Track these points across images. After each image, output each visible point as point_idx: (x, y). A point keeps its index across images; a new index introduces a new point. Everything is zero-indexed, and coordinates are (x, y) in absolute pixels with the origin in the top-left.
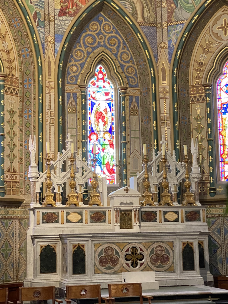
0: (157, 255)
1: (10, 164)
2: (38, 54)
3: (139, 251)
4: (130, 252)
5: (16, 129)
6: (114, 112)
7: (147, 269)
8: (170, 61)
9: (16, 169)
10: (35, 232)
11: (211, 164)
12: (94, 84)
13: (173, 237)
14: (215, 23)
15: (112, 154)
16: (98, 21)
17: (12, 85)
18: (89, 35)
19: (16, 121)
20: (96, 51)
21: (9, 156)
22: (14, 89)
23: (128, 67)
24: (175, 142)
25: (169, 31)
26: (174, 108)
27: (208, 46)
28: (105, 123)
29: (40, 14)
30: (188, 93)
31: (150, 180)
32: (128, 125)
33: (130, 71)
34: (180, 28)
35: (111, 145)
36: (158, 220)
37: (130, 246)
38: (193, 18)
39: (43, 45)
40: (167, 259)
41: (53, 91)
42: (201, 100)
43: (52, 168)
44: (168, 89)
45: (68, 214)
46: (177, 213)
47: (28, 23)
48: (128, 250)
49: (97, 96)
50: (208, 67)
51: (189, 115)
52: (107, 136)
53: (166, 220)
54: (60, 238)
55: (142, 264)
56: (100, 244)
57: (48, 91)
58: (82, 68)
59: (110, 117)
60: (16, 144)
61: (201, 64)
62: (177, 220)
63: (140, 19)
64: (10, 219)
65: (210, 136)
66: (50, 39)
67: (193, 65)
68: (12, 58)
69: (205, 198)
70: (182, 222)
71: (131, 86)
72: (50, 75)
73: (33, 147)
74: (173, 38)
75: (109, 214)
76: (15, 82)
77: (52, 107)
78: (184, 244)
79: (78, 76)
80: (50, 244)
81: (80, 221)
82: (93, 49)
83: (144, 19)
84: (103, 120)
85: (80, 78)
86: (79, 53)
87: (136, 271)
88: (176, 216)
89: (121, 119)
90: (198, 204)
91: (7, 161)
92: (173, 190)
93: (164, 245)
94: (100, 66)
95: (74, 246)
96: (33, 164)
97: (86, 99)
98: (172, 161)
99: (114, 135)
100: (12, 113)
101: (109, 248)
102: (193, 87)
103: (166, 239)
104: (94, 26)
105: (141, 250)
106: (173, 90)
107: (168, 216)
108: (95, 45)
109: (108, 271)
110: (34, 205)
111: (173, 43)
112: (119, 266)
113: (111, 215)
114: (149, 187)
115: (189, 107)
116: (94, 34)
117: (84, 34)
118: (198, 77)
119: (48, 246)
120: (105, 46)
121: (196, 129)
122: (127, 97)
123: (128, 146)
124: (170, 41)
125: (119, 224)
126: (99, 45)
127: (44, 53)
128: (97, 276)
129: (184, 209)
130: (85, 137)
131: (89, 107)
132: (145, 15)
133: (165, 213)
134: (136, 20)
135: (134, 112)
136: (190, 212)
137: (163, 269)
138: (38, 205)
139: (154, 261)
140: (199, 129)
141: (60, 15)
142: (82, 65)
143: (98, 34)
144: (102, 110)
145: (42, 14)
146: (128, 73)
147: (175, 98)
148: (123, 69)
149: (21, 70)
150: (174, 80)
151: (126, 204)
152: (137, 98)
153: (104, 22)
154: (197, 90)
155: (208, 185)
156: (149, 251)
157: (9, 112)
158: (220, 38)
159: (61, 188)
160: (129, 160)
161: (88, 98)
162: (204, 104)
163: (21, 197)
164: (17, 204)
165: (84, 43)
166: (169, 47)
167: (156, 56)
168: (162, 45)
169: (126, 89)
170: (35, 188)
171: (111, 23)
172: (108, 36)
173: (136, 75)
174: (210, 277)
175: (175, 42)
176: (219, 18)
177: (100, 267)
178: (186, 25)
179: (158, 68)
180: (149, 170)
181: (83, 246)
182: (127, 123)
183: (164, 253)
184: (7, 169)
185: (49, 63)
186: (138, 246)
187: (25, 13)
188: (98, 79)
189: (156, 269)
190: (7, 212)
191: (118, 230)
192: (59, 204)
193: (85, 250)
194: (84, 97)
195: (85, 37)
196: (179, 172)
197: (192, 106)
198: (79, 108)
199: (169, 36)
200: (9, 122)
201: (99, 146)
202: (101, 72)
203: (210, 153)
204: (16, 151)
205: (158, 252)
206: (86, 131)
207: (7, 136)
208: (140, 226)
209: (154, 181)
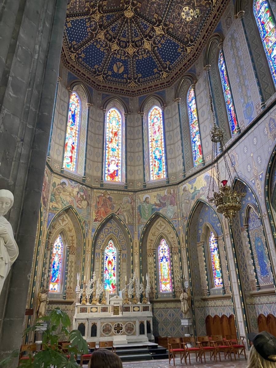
0: (128, 327)
1: (69, 285)
2: (84, 237)
3: (120, 326)
4: (116, 326)
5: (73, 269)
6: (116, 261)
7: (124, 334)
8: (139, 239)
9: (72, 287)
10: (77, 317)
11: (156, 284)
12: (108, 248)
13: (136, 319)
14: (157, 224)
15: (114, 280)
16: (110, 223)
17: (72, 250)
18: (106, 228)
19: (73, 266)
20: (109, 235)
21: (69, 281)
22: (73, 252)
23: (122, 241)
24: (140, 275)
25: (138, 227)
26: (140, 260)
27: (154, 233)
28: (112, 266)
29: (86, 221)
30: (146, 253)
31: (128, 292)
32: (121, 267)
33: (123, 243)
34: (143, 226)
35: (114, 275)
36: (131, 311)
37: (117, 323)
38: (147, 222)
39: (87, 234)
40: (133, 329)
41: (89, 253)
42: (152, 255)
43: (86, 287)
44: (138, 251)
45: (91, 308)
46: (139, 307)
47: (81, 225)
48: (115, 325)
49: (109, 254)
50: (154, 242)
51: (147, 262)
52: (113, 271)
53: (134, 311)
54: (88, 320)
55: (122, 332)
56: (104, 323)
57: (87, 253)
58: (103, 242)
59: (114, 263)
60: (73, 276)
61: (152, 240)
62: (139, 311)
63: (127, 222)
64: (67, 310)
65: (155, 271)
66: (90, 231)
67: (148, 241)
68: (73, 239)
69: (153, 300)
70: (141, 311)
71: (123, 249)
72: (89, 246)
73: (78, 278)
74: (140, 230)
75: (109, 308)
76: (74, 249)
77: (89, 260)
78: (140, 322)
79: (101, 245)
80: (83, 322)
81: (97, 311)
82: (108, 234)
83: (128, 222)
84: (111, 264)
85: (102, 246)
86: (102, 236)
87: (118, 335)
88: (138, 309)
89: (119, 264)
90: (149, 303)
91: (68, 284)
92: (138, 297)
93: (131, 323)
94: (111, 241)
95: (92, 324)
96: (78, 285)
97: (104, 255)
98: (138, 283)
99: (115, 271)
100: (72, 262)
101: (108, 324)
102: (149, 250)
103: (133, 320)
104: (109, 225)
105: (121, 325)
106: (140, 251)
107: (135, 309)
108: (109, 232)
109: (106, 335)
110: (77, 304)
111: (140, 232)
112: (111, 333)
113: (110, 309)
114: (127, 295)
115: (147, 259)
116: (109, 228)
117: (104, 228)
118: (150, 246)
119: (82, 323)
120: (113, 233)
121: (150, 268)
122: (121, 254)
123: (121, 276)
124: (139, 231)
125: (113, 313)
126: (110, 232)
127: (87, 237)
128: (102, 338)
129: (142, 306)
130: (102, 272)
131: (105, 258)
132: (129, 221)
133: (134, 307)
134: (125, 223)
135: (124, 261)
136: (145, 307)
137: (131, 334)
138: (79, 304)
139: (127, 330)
140: (151, 268)
141: (94, 221)
142: (103, 241)
143: (110, 228)
144: (110, 260)
145: (87, 221)
146: (122, 244)
147: (141, 255)
148: (120, 242)
149: (77, 244)
150: (140, 247)
151: (117, 303)
152: (125, 254)
153: (113, 223)
154: (150, 251)
155: (155, 294)
156: (125, 325)
157: (71, 262)
158: (159, 230)
159: (89, 296)
160: (121, 282)
161: (105, 254)
162: (153, 258)
163: (73, 300)
164: (71, 303)
165: (104, 232)
166: (138, 234)
167: (133, 237)
168: (136, 232)
169: (121, 251)
170: (78, 296)
171: (116, 223)
172: (114, 228)
173: (125, 245)
174: (153, 338)
175: (141, 232)
176: (158, 222)
177: (103, 333)
178: (145, 225)
179: (134, 242)
180: (127, 288)
181: (96, 324)
182: (121, 266)
183: (131, 326)
184: (67, 287)
185: (89, 241)
186: (120, 323)
187: (80, 221)
188: (110, 246)
189: (128, 334)
190: (66, 307)
191: (113, 316)
192: (88, 304)
193: (97, 325)
194: (103, 254)
195: (105, 229)
196: (141, 288)
197: (148, 258)
198: (101, 259)
199: (138, 229)
200: (70, 266)
201: (109, 276)
202: (111, 243)
203: (156, 279)
204: (72, 279)
205: (129, 326)
206: (103, 269)
207: (68, 272)
208: (122, 314)
209: (130, 293)
